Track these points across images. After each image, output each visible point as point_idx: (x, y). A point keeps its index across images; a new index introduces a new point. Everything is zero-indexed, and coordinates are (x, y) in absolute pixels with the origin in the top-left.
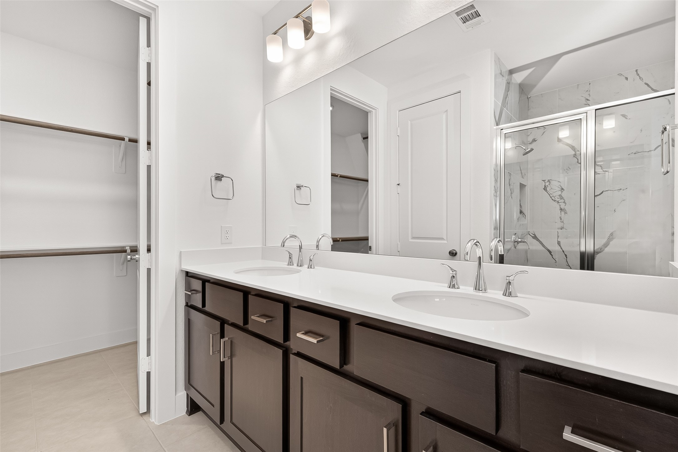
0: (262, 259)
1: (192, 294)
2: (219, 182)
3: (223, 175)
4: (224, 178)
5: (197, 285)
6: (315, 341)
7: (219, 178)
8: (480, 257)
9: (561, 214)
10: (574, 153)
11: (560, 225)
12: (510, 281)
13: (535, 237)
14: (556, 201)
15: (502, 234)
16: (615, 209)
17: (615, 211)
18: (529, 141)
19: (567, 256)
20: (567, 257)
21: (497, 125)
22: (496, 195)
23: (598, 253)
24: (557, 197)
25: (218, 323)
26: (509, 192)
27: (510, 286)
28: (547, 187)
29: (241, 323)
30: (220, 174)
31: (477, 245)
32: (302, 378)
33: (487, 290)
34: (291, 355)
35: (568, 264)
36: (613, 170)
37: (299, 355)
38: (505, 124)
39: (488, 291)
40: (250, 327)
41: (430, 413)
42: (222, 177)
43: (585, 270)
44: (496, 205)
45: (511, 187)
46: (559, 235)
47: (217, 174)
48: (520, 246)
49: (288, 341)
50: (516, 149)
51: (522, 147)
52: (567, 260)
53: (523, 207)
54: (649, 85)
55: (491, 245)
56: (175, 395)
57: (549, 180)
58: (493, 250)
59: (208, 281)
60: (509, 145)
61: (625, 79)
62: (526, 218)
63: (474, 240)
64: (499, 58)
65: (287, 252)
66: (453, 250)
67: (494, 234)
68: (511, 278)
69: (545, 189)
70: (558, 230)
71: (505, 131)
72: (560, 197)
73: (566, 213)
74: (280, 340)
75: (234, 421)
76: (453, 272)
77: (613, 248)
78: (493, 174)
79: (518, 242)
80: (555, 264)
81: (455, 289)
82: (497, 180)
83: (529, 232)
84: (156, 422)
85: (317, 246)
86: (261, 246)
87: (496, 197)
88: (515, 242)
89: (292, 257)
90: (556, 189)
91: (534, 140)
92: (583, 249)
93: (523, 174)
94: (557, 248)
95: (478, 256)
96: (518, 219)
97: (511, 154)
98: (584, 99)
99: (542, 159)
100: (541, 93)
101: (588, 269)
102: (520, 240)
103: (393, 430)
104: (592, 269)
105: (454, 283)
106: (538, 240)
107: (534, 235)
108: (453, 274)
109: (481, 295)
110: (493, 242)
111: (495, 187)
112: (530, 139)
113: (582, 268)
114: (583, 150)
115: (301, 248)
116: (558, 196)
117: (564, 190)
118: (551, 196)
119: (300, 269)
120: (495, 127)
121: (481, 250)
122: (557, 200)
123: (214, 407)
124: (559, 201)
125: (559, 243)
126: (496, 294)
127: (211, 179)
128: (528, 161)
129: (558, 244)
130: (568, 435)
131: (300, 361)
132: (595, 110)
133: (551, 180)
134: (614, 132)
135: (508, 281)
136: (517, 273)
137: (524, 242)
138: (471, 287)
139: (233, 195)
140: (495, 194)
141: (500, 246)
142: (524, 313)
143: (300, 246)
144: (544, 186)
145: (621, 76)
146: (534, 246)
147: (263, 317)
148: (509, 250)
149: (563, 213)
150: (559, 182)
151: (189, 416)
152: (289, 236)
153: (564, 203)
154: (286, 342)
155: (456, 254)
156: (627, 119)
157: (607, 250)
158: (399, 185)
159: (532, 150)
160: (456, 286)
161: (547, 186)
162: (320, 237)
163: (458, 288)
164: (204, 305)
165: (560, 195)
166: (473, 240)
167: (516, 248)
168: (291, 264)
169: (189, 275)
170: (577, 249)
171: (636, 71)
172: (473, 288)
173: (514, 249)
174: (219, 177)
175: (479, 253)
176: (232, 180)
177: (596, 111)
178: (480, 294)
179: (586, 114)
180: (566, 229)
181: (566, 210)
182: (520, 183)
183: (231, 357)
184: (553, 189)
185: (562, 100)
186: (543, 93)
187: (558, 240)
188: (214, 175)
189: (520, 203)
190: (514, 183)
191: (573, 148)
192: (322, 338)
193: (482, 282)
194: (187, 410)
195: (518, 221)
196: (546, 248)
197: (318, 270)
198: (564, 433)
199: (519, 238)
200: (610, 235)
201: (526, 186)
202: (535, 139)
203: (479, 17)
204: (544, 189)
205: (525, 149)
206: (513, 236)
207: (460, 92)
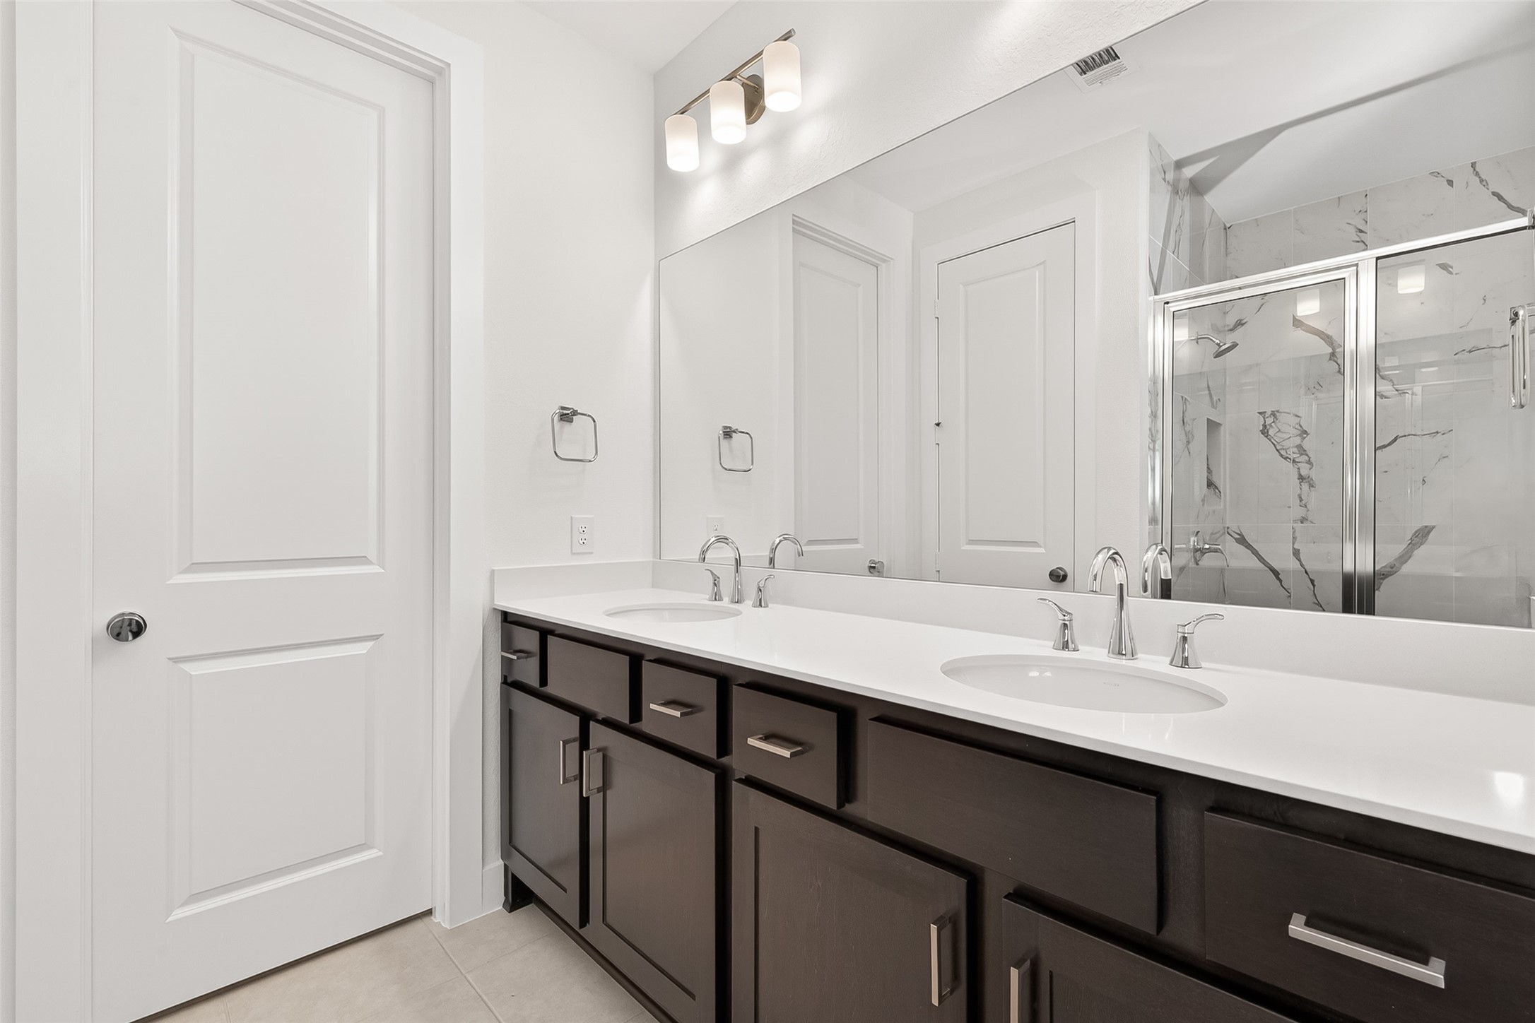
0: (653, 587)
1: (518, 658)
2: (567, 425)
3: (577, 411)
4: (579, 416)
5: (529, 641)
6: (786, 753)
7: (567, 416)
8: (1121, 585)
9: (1301, 489)
10: (1330, 350)
11: (1300, 512)
12: (1186, 635)
13: (1242, 540)
14: (1290, 459)
15: (1167, 533)
16: (1425, 477)
17: (1423, 480)
18: (1228, 325)
19: (1315, 583)
20: (1314, 586)
21: (1156, 294)
22: (1154, 448)
23: (1385, 575)
24: (1291, 449)
25: (575, 720)
26: (1184, 439)
27: (1186, 645)
28: (1268, 427)
29: (625, 719)
30: (568, 409)
31: (1115, 560)
32: (757, 829)
33: (1137, 654)
34: (733, 782)
35: (1316, 602)
36: (1423, 387)
37: (750, 782)
38: (1174, 291)
39: (1139, 655)
40: (645, 726)
41: (1022, 896)
42: (572, 415)
43: (1355, 613)
44: (1153, 469)
45: (1188, 428)
46: (1297, 534)
47: (563, 408)
48: (1208, 561)
49: (727, 755)
50: (1197, 343)
51: (1214, 339)
52: (1314, 591)
53: (1213, 473)
54: (1502, 197)
55: (1145, 559)
56: (483, 869)
57: (1273, 411)
58: (1150, 570)
59: (552, 633)
60: (1183, 334)
61: (1446, 183)
62: (1222, 496)
63: (1109, 549)
64: (1159, 145)
65: (709, 572)
66: (1058, 568)
67: (1149, 533)
68: (1187, 629)
69: (1265, 431)
70: (1295, 525)
71: (1173, 307)
72: (1299, 451)
73: (1311, 486)
74: (710, 752)
75: (609, 920)
76: (1064, 616)
77: (1422, 563)
78: (1147, 401)
79: (1203, 552)
80: (1288, 601)
81: (1069, 650)
82: (1155, 414)
83: (1228, 528)
84: (444, 922)
85: (772, 561)
86: (652, 559)
87: (1154, 451)
88: (1196, 550)
89: (718, 582)
90: (1290, 433)
91: (1240, 323)
92: (1348, 567)
93: (1215, 399)
94: (1293, 564)
95: (1118, 583)
96: (1203, 501)
97: (1185, 353)
98: (1353, 230)
99: (1257, 365)
100: (1256, 218)
101: (1360, 612)
102: (1207, 546)
103: (947, 931)
104: (1371, 612)
105: (1066, 639)
106: (1249, 546)
107: (1240, 535)
108: (1064, 620)
109: (1123, 665)
110: (1150, 554)
111: (1150, 429)
112: (1231, 320)
113: (1348, 608)
114: (1350, 344)
115: (738, 562)
116: (1293, 447)
117: (1308, 434)
118: (1278, 448)
119: (737, 607)
120: (1151, 298)
121: (1123, 569)
122: (1292, 456)
123: (566, 892)
124: (1297, 460)
125: (1296, 553)
126: (1155, 662)
127: (553, 420)
128: (1225, 369)
129: (1294, 555)
130: (1298, 929)
131: (754, 795)
132: (1375, 259)
133: (1278, 411)
134: (1422, 303)
135: (1180, 635)
136: (1199, 620)
137: (1216, 551)
138: (1104, 648)
139: (597, 453)
140: (1151, 447)
141: (1165, 562)
142: (1214, 700)
143: (736, 559)
144: (1263, 425)
145: (1437, 177)
146: (1240, 559)
147: (672, 706)
148: (1182, 569)
149: (1305, 486)
150: (1297, 416)
151: (510, 912)
152: (714, 539)
153: (1307, 463)
154: (724, 756)
155: (1065, 577)
156: (1451, 273)
157: (1406, 569)
158: (938, 425)
159: (1234, 346)
160: (1071, 646)
161: (1270, 425)
162: (777, 541)
163: (1074, 651)
164: (544, 680)
165: (1300, 447)
166: (1106, 550)
167: (1197, 564)
168: (717, 597)
169: (509, 619)
170: (1335, 567)
171: (1473, 165)
172: (1107, 650)
173: (1195, 566)
174: (568, 414)
175: (1118, 575)
176: (594, 421)
177: (1379, 261)
178: (1123, 662)
179: (1355, 268)
180: (1312, 523)
181: (1312, 479)
182: (1208, 419)
183: (604, 789)
184: (1282, 432)
185: (1302, 233)
186: (1259, 217)
187: (1295, 547)
188: (558, 411)
189: (1208, 465)
190: (1194, 420)
191: (1327, 339)
192: (800, 748)
193: (1126, 637)
194: (506, 901)
195: (1203, 505)
196: (1268, 565)
197: (775, 611)
198: (1290, 926)
199: (1205, 543)
200: (1413, 536)
201: (1220, 425)
202: (1241, 320)
203: (1115, 60)
204: (1263, 432)
205: (1218, 344)
206: (1192, 539)
207: (1074, 222)
